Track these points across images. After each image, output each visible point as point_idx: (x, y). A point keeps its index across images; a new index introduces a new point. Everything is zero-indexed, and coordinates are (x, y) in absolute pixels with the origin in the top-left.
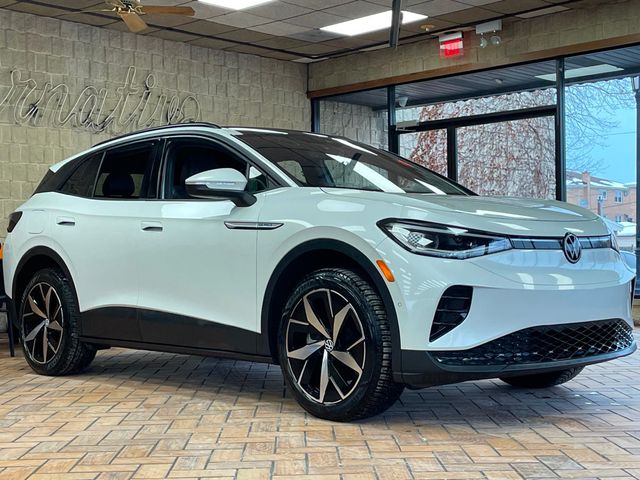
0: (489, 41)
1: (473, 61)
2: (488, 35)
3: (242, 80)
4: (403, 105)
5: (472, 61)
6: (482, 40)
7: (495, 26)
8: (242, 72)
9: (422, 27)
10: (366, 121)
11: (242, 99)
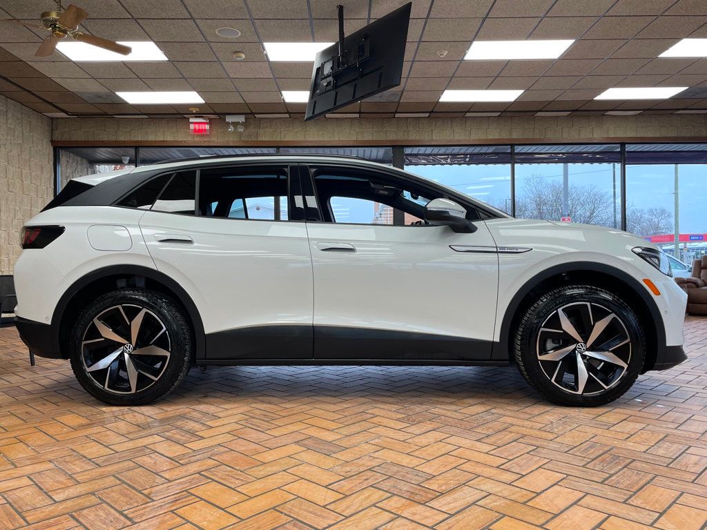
0: (235, 129)
1: (214, 139)
2: (235, 124)
3: (9, 121)
4: (126, 162)
5: (212, 139)
6: (232, 127)
7: (241, 119)
8: (10, 115)
9: (190, 109)
10: (85, 170)
11: (9, 137)
